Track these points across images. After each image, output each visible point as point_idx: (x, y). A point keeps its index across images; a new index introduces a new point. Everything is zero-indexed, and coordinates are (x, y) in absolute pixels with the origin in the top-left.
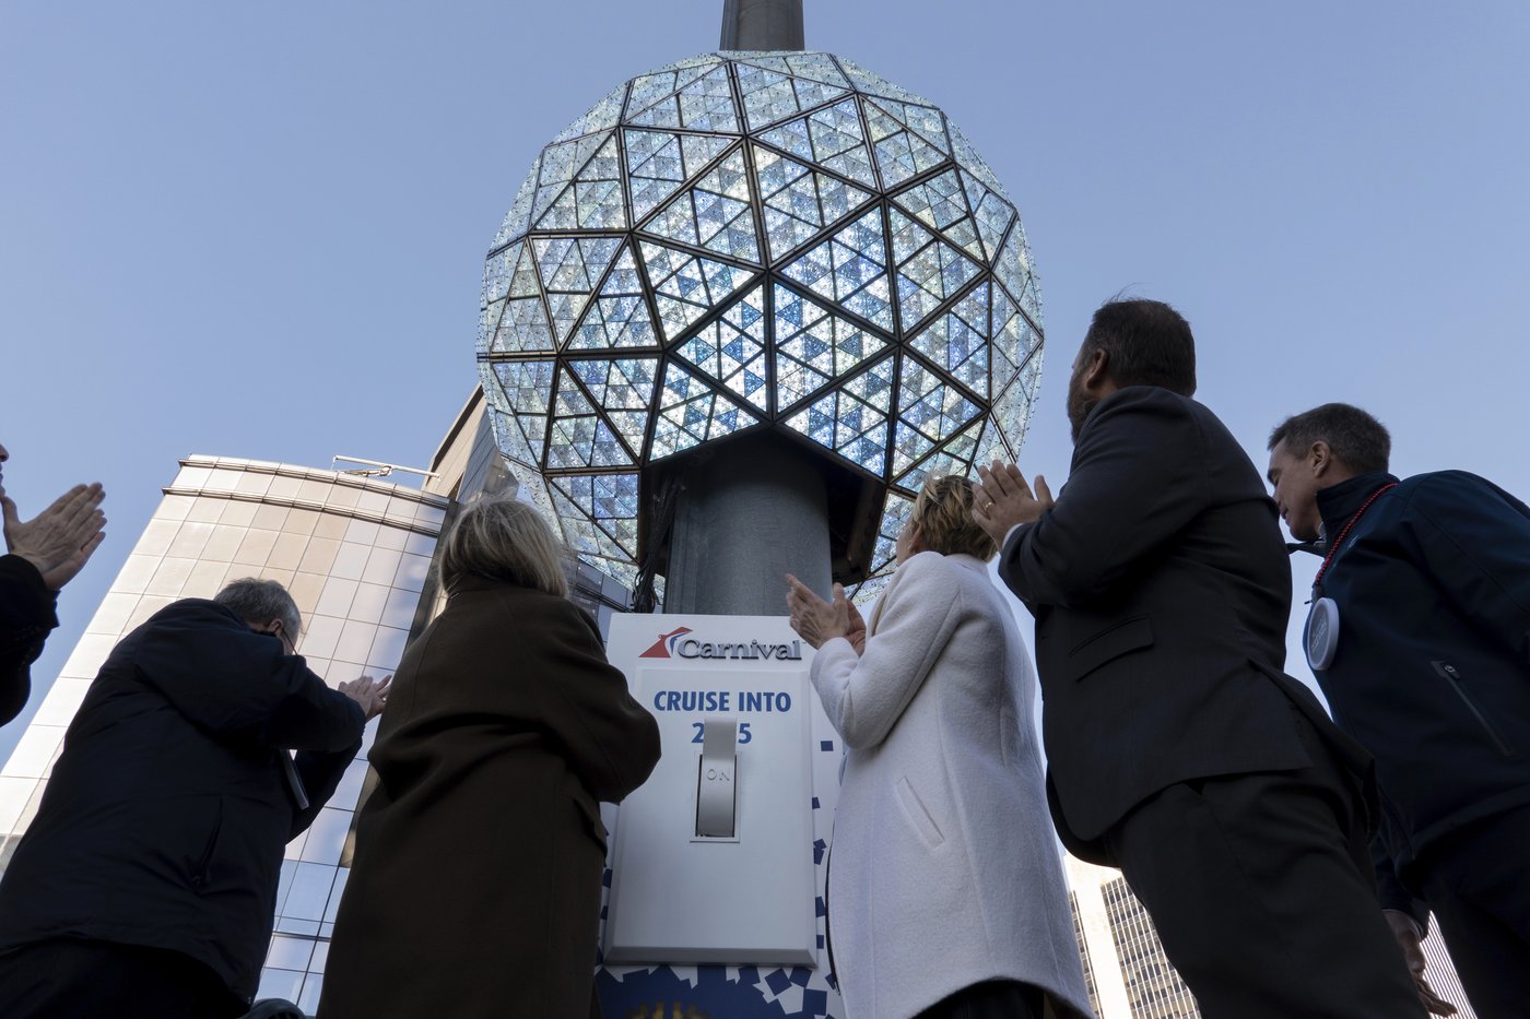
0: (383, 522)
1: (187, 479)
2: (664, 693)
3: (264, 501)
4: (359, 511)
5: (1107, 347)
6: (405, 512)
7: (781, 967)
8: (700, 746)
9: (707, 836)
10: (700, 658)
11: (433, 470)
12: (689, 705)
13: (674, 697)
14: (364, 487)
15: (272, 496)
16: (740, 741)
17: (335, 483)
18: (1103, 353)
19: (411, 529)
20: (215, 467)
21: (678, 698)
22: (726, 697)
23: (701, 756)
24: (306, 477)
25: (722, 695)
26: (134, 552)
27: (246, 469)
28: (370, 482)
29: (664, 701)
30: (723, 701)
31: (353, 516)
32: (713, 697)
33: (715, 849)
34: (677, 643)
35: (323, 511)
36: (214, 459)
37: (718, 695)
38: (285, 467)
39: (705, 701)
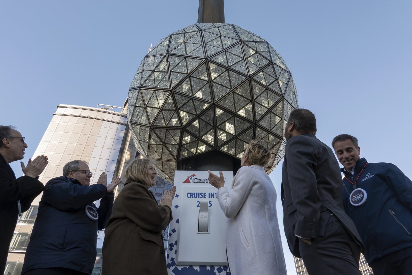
0: (111, 122)
1: (59, 111)
2: (189, 193)
3: (80, 117)
4: (105, 119)
5: (294, 121)
6: (117, 119)
7: (220, 266)
8: (199, 208)
9: (201, 232)
10: (198, 183)
11: (124, 107)
12: (196, 196)
13: (192, 194)
14: (106, 112)
15: (82, 115)
16: (209, 206)
17: (98, 111)
18: (293, 123)
19: (119, 123)
20: (67, 107)
21: (193, 195)
22: (205, 194)
23: (199, 210)
24: (91, 110)
25: (204, 193)
26: (47, 130)
27: (75, 108)
28: (107, 111)
29: (189, 195)
30: (204, 195)
31: (103, 120)
32: (202, 194)
33: (203, 235)
34: (192, 179)
35: (96, 119)
36: (66, 105)
37: (203, 193)
38: (85, 107)
39: (200, 195)
